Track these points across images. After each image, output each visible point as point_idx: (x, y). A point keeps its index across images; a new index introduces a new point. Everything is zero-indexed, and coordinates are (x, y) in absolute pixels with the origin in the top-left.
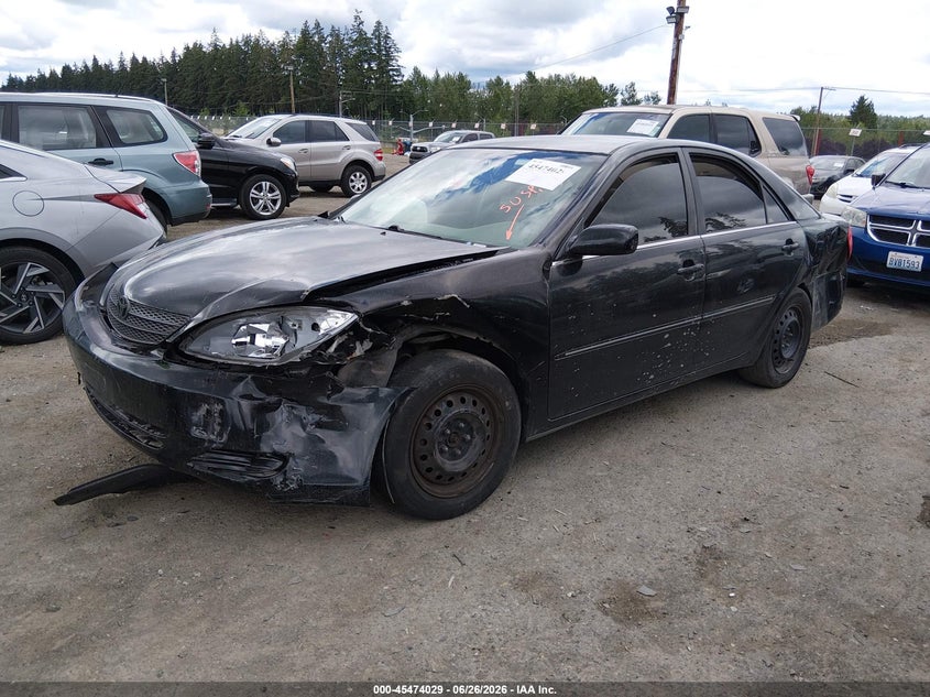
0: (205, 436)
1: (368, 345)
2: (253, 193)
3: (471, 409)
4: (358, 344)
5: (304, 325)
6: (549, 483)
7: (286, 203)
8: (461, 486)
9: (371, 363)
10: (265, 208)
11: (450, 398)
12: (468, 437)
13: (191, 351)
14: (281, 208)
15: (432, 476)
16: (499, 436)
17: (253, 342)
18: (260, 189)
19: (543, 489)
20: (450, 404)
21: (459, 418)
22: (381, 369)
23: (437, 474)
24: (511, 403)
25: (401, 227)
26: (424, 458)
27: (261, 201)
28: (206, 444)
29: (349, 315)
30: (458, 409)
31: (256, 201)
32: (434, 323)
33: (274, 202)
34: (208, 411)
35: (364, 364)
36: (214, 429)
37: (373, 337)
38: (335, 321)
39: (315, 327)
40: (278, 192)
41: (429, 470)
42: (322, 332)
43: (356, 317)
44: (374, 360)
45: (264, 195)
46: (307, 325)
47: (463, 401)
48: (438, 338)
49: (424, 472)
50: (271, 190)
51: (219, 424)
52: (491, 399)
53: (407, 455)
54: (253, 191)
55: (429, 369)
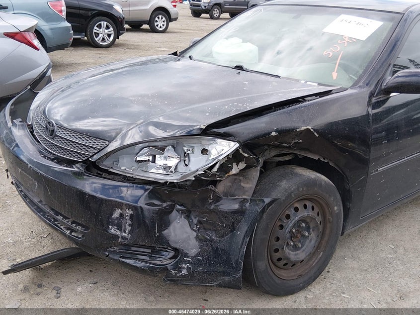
0: (119, 233)
1: (242, 165)
2: (96, 29)
3: (311, 213)
4: (234, 165)
5: (196, 150)
6: (355, 264)
7: (117, 36)
8: (299, 270)
9: (241, 178)
10: (103, 40)
11: (296, 205)
12: (307, 234)
13: (106, 166)
14: (114, 40)
15: (281, 263)
16: (327, 232)
17: (154, 161)
18: (100, 26)
19: (353, 269)
20: (296, 209)
21: (303, 220)
22: (248, 183)
23: (285, 262)
24: (338, 208)
25: (245, 67)
26: (277, 251)
27: (100, 35)
28: (120, 240)
29: (232, 143)
30: (303, 213)
31: (97, 35)
32: (289, 148)
33: (109, 35)
34: (121, 215)
35: (235, 179)
36: (126, 229)
37: (247, 160)
38: (222, 148)
39: (204, 151)
40: (111, 29)
41: (279, 259)
42: (212, 157)
43: (238, 145)
44: (244, 176)
45: (103, 31)
46: (198, 150)
47: (305, 206)
48: (287, 158)
49: (275, 261)
50: (108, 28)
51: (129, 225)
52: (324, 205)
53: (266, 250)
54: (95, 28)
55: (284, 184)
